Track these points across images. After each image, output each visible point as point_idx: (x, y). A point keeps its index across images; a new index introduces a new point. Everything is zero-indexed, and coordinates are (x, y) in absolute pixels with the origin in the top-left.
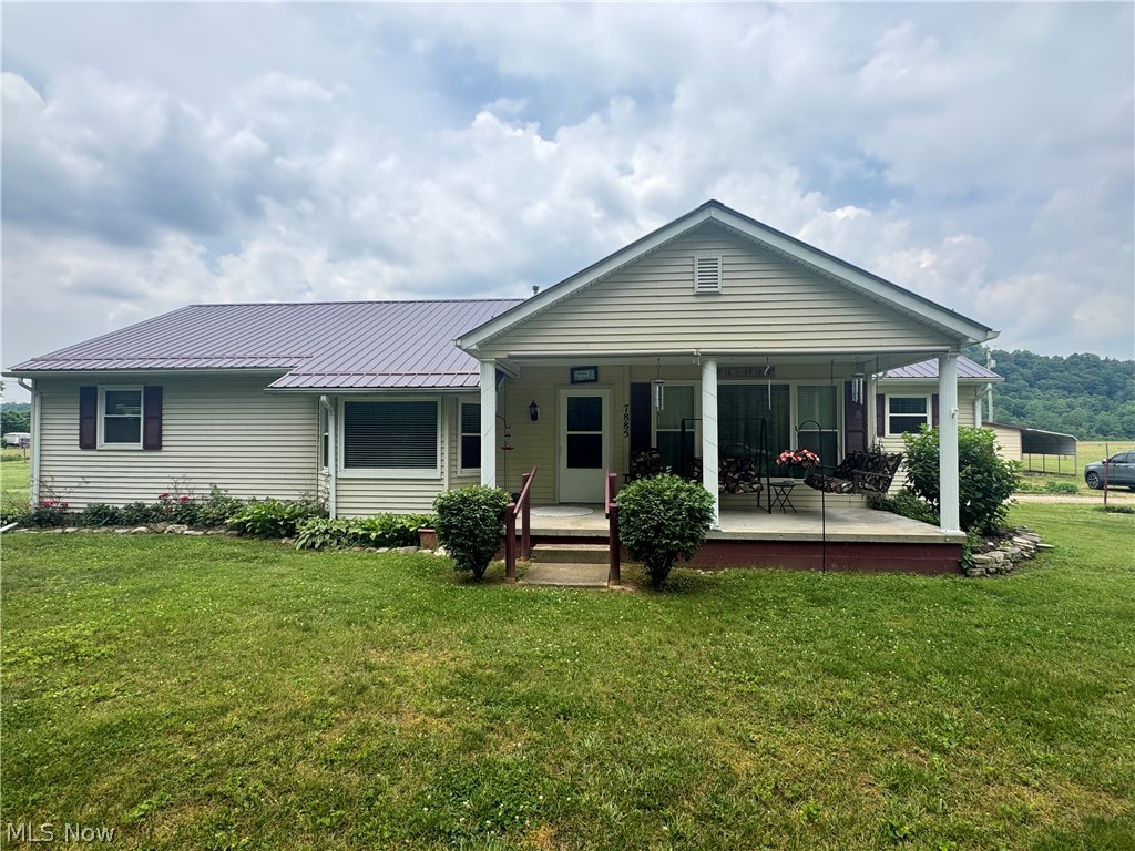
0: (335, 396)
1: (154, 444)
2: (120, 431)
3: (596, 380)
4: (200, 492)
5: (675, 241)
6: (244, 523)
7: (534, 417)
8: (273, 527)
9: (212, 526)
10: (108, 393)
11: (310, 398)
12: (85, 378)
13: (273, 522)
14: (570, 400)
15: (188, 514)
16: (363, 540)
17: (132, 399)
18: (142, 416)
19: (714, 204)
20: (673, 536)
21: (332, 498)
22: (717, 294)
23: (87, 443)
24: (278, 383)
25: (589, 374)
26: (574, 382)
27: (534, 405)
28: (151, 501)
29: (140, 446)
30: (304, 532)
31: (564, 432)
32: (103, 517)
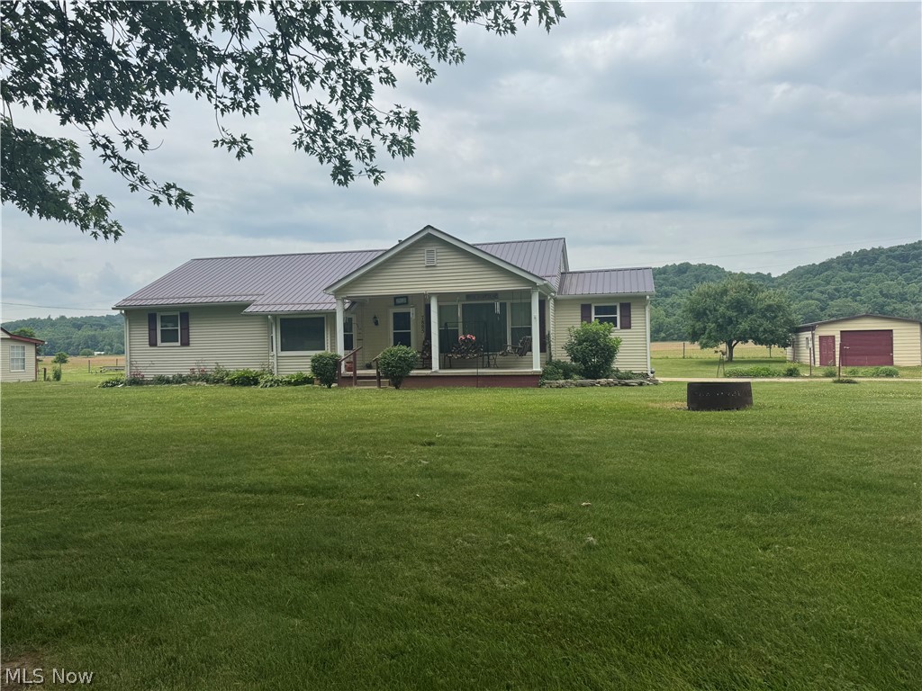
0: (275, 316)
1: (186, 343)
2: (169, 337)
3: (407, 303)
4: (210, 367)
5: (416, 242)
6: (233, 380)
7: (376, 323)
8: (248, 380)
9: (217, 382)
10: (162, 317)
11: (263, 317)
12: (150, 309)
13: (248, 378)
14: (394, 314)
15: (205, 378)
16: (289, 383)
17: (173, 320)
18: (179, 328)
19: (429, 227)
20: (393, 367)
21: (275, 366)
22: (434, 266)
23: (153, 343)
24: (248, 310)
25: (403, 300)
26: (396, 304)
27: (375, 317)
28: (186, 373)
29: (179, 344)
30: (262, 381)
31: (391, 332)
32: (161, 380)
